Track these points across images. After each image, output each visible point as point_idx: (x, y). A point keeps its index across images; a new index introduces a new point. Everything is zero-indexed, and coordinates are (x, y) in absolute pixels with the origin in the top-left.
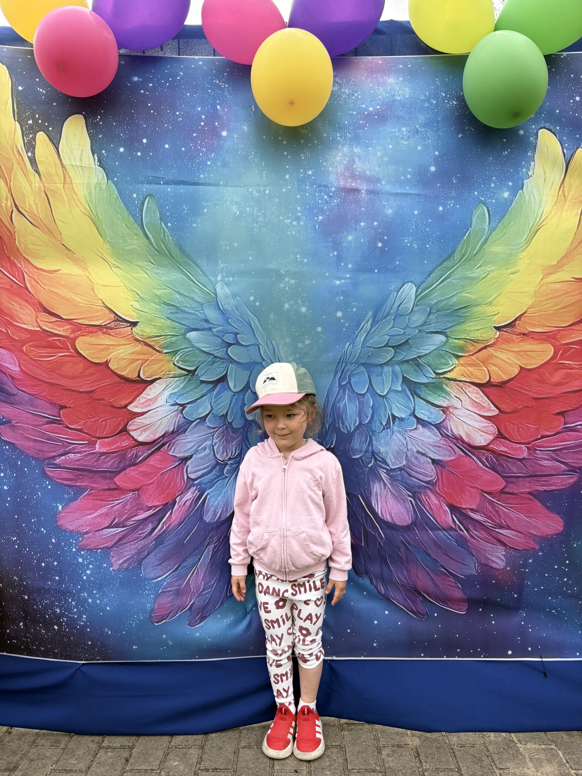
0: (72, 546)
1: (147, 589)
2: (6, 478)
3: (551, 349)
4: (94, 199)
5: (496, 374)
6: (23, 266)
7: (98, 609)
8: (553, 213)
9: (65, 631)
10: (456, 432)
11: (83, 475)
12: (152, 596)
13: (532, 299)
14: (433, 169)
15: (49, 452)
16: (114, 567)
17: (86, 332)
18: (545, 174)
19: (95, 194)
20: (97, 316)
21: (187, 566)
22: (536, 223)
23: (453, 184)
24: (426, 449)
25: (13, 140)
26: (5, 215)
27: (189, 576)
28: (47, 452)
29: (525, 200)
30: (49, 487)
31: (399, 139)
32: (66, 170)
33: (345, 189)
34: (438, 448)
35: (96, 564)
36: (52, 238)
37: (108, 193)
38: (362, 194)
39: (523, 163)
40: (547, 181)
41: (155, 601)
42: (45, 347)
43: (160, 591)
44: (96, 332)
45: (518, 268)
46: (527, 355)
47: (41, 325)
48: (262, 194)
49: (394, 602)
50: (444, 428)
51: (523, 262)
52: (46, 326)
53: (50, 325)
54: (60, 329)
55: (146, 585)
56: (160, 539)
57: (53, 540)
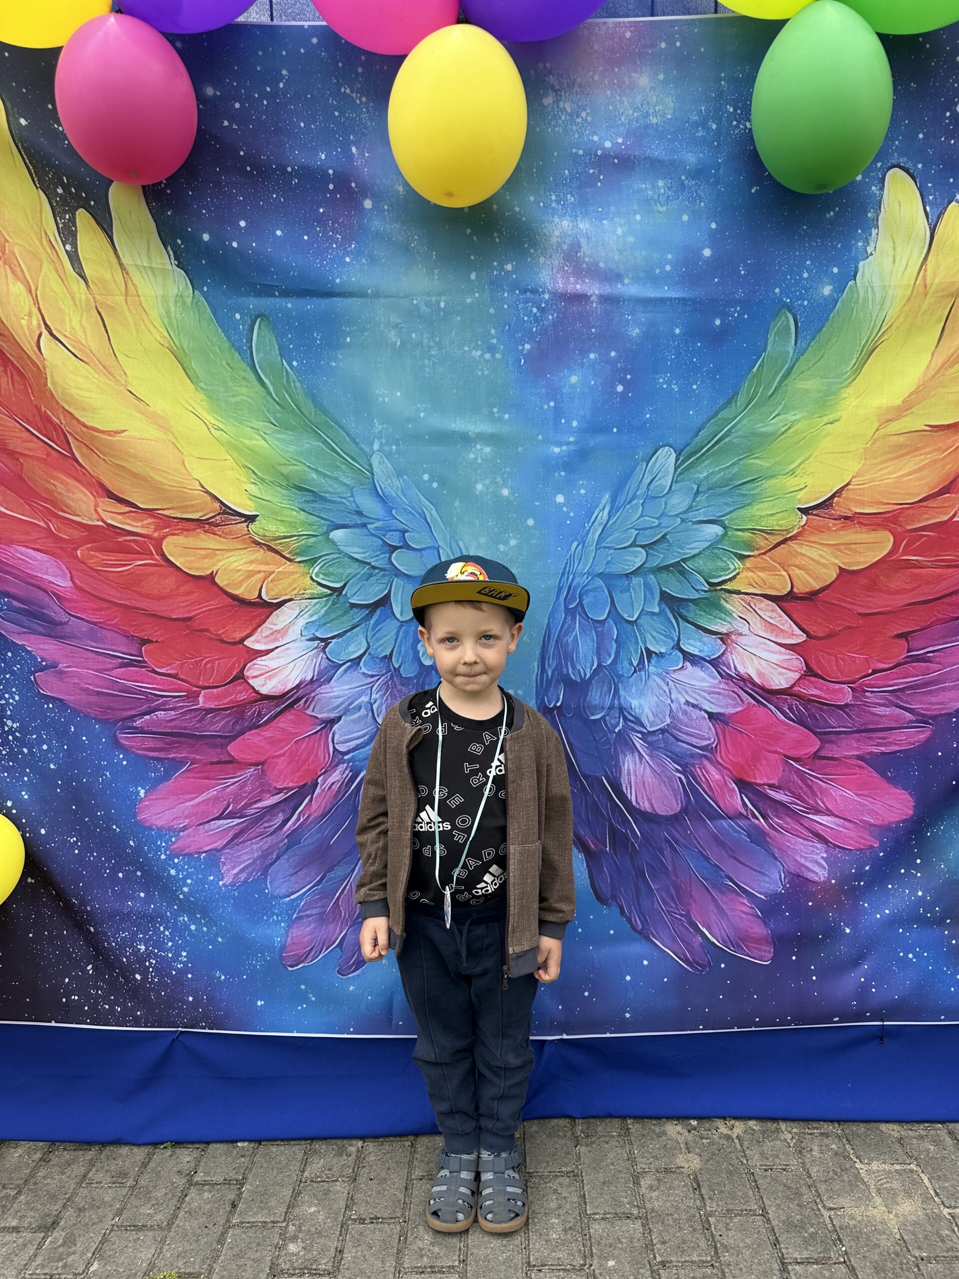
0: (160, 851)
1: (275, 914)
2: (53, 753)
3: (889, 539)
4: (174, 321)
5: (801, 580)
6: (63, 422)
7: (205, 940)
8: (901, 319)
9: (152, 982)
10: (741, 669)
11: (180, 742)
12: (283, 925)
13: (859, 462)
14: (707, 253)
15: (124, 709)
16: (225, 880)
17: (179, 529)
18: (894, 249)
19: (175, 312)
20: (192, 505)
21: (334, 878)
22: (872, 338)
23: (740, 275)
24: (698, 698)
25: (39, 223)
26: (27, 338)
27: (338, 894)
28: (120, 710)
29: (858, 298)
30: (125, 763)
31: (652, 202)
32: (127, 273)
33: (565, 295)
34: (717, 696)
35: (197, 877)
36: (110, 380)
37: (196, 310)
38: (592, 302)
39: (860, 231)
40: (897, 261)
41: (287, 932)
42: (113, 551)
43: (295, 916)
44: (194, 530)
45: (838, 414)
46: (850, 549)
47: (105, 518)
48: (433, 308)
49: (657, 942)
50: (724, 665)
51: (847, 403)
52: (113, 519)
53: (120, 517)
54: (135, 524)
55: (274, 906)
56: (294, 837)
57: (131, 843)
